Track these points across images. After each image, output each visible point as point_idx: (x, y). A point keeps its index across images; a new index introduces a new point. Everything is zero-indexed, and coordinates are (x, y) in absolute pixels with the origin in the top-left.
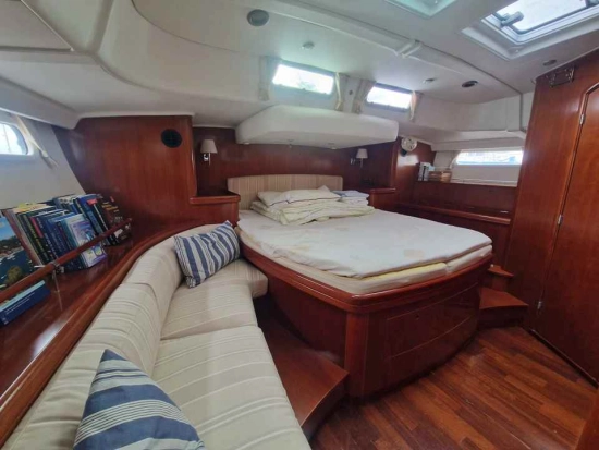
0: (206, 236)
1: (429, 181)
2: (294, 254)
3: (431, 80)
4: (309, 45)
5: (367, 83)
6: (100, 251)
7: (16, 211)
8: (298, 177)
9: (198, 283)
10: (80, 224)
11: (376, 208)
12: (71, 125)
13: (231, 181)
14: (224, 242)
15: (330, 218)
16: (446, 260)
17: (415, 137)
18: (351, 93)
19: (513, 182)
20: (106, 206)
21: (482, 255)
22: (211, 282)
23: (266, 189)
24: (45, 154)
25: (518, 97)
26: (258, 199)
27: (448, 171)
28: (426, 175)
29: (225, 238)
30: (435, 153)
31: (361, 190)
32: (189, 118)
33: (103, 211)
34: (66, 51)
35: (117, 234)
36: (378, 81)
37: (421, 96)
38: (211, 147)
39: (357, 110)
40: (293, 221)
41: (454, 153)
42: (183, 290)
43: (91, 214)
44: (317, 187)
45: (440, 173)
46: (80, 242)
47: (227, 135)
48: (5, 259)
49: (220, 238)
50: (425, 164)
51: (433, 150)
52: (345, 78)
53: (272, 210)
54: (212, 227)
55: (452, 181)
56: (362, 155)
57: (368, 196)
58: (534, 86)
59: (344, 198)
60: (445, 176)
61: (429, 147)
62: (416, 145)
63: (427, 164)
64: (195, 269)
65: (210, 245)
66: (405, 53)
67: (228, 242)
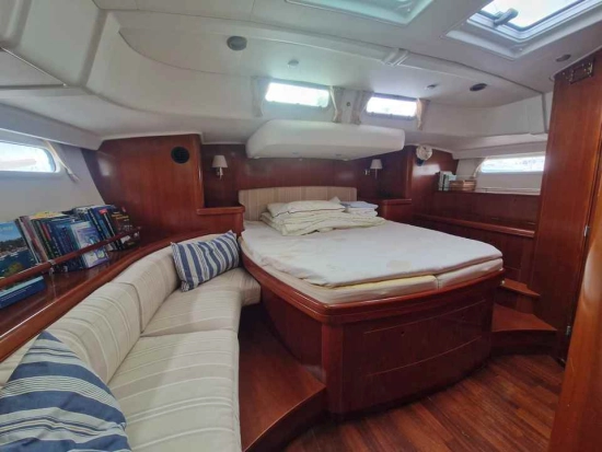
0: (205, 244)
1: (449, 192)
2: (276, 262)
3: (433, 86)
4: (294, 62)
5: (365, 93)
6: (102, 254)
7: (32, 218)
8: (310, 190)
9: (191, 288)
10: (85, 230)
11: (387, 219)
12: (95, 147)
13: (242, 194)
14: (222, 250)
15: (334, 229)
16: (436, 273)
17: (431, 145)
18: (348, 104)
19: (536, 190)
20: (116, 215)
21: (486, 269)
22: (204, 287)
23: (276, 201)
24: (70, 172)
25: (539, 98)
26: (267, 211)
27: (471, 179)
28: (446, 184)
29: (224, 246)
30: (458, 161)
31: (369, 200)
32: (197, 136)
33: (112, 220)
34: (60, 86)
35: (123, 240)
36: (377, 91)
37: (426, 103)
38: (221, 162)
39: (356, 121)
40: (293, 231)
41: (478, 161)
42: (178, 293)
43: (101, 222)
44: (328, 198)
45: (461, 182)
46: (83, 245)
47: (237, 150)
48: (9, 256)
49: (219, 246)
50: (445, 173)
51: (455, 157)
52: (339, 91)
53: (276, 221)
54: (214, 237)
55: (477, 191)
56: (376, 165)
57: (376, 206)
58: (553, 84)
59: (350, 209)
60: (467, 186)
61: (449, 155)
62: (431, 153)
63: (449, 174)
64: (189, 274)
65: (207, 252)
66: (393, 61)
67: (226, 250)
